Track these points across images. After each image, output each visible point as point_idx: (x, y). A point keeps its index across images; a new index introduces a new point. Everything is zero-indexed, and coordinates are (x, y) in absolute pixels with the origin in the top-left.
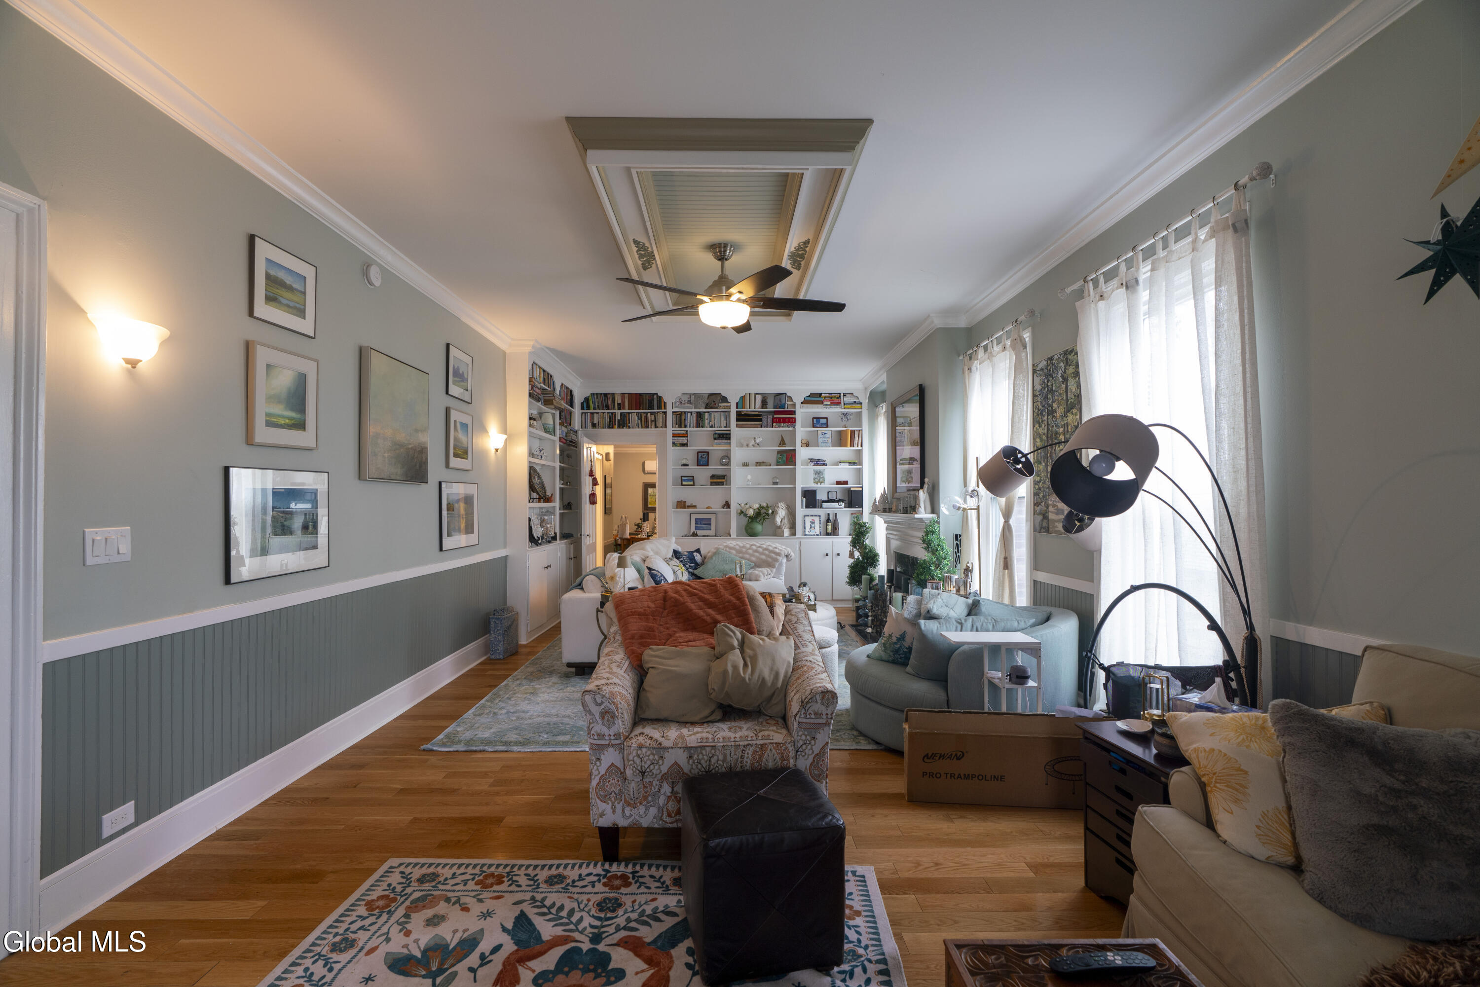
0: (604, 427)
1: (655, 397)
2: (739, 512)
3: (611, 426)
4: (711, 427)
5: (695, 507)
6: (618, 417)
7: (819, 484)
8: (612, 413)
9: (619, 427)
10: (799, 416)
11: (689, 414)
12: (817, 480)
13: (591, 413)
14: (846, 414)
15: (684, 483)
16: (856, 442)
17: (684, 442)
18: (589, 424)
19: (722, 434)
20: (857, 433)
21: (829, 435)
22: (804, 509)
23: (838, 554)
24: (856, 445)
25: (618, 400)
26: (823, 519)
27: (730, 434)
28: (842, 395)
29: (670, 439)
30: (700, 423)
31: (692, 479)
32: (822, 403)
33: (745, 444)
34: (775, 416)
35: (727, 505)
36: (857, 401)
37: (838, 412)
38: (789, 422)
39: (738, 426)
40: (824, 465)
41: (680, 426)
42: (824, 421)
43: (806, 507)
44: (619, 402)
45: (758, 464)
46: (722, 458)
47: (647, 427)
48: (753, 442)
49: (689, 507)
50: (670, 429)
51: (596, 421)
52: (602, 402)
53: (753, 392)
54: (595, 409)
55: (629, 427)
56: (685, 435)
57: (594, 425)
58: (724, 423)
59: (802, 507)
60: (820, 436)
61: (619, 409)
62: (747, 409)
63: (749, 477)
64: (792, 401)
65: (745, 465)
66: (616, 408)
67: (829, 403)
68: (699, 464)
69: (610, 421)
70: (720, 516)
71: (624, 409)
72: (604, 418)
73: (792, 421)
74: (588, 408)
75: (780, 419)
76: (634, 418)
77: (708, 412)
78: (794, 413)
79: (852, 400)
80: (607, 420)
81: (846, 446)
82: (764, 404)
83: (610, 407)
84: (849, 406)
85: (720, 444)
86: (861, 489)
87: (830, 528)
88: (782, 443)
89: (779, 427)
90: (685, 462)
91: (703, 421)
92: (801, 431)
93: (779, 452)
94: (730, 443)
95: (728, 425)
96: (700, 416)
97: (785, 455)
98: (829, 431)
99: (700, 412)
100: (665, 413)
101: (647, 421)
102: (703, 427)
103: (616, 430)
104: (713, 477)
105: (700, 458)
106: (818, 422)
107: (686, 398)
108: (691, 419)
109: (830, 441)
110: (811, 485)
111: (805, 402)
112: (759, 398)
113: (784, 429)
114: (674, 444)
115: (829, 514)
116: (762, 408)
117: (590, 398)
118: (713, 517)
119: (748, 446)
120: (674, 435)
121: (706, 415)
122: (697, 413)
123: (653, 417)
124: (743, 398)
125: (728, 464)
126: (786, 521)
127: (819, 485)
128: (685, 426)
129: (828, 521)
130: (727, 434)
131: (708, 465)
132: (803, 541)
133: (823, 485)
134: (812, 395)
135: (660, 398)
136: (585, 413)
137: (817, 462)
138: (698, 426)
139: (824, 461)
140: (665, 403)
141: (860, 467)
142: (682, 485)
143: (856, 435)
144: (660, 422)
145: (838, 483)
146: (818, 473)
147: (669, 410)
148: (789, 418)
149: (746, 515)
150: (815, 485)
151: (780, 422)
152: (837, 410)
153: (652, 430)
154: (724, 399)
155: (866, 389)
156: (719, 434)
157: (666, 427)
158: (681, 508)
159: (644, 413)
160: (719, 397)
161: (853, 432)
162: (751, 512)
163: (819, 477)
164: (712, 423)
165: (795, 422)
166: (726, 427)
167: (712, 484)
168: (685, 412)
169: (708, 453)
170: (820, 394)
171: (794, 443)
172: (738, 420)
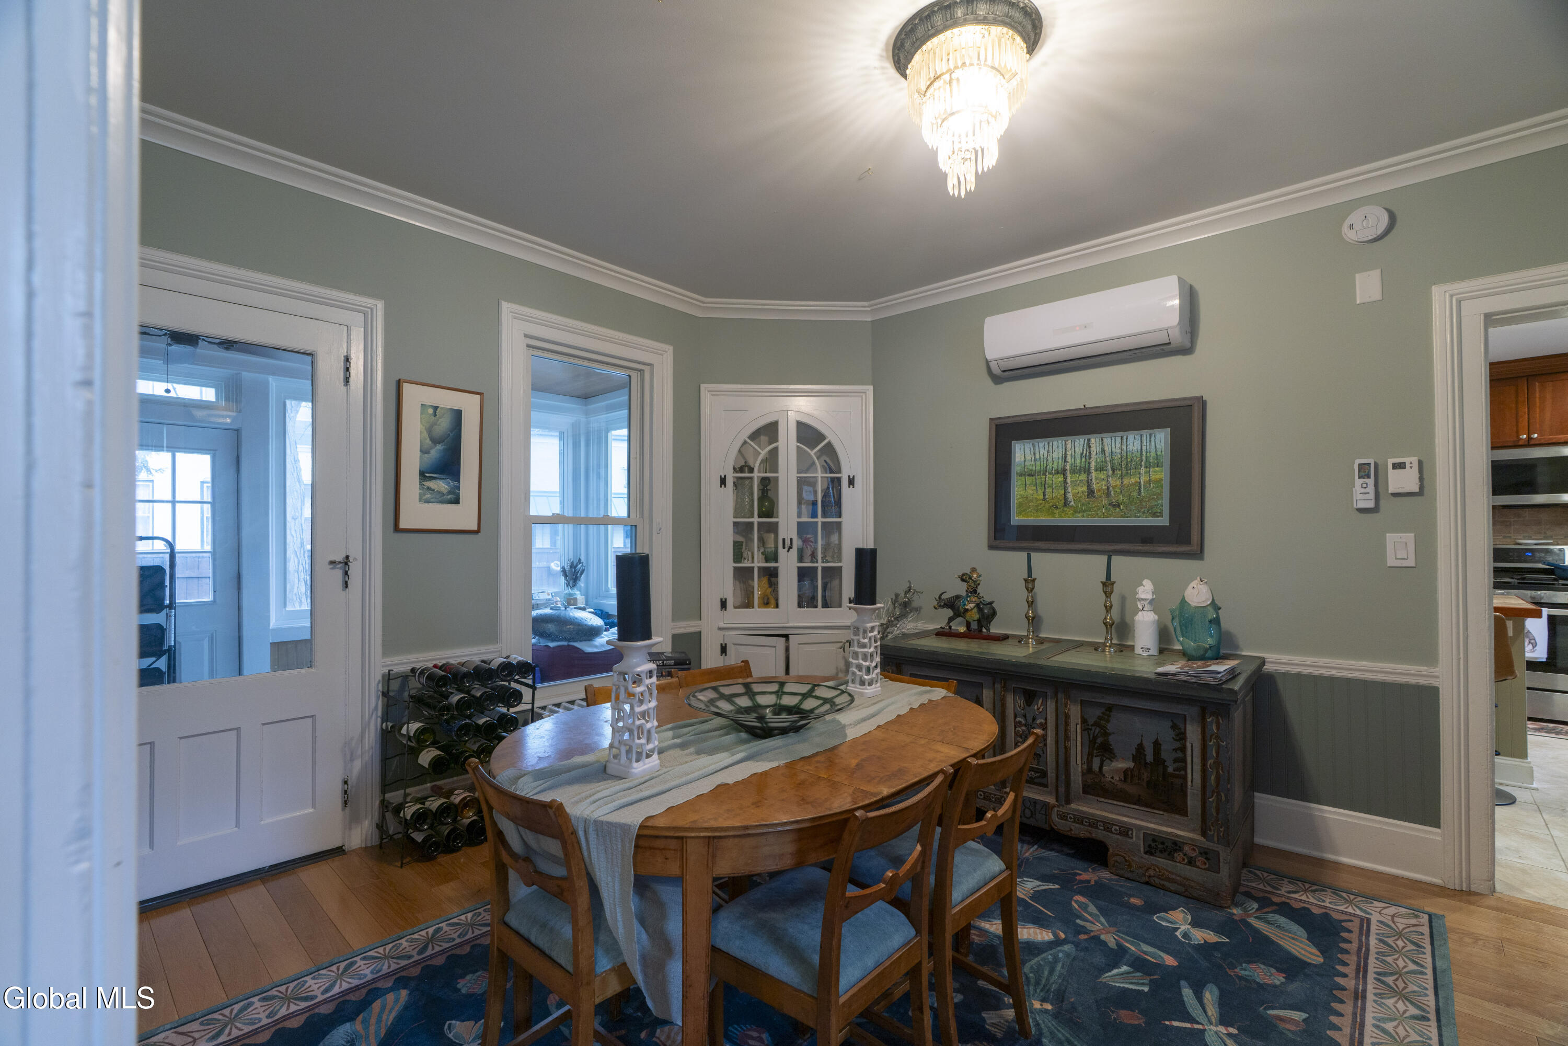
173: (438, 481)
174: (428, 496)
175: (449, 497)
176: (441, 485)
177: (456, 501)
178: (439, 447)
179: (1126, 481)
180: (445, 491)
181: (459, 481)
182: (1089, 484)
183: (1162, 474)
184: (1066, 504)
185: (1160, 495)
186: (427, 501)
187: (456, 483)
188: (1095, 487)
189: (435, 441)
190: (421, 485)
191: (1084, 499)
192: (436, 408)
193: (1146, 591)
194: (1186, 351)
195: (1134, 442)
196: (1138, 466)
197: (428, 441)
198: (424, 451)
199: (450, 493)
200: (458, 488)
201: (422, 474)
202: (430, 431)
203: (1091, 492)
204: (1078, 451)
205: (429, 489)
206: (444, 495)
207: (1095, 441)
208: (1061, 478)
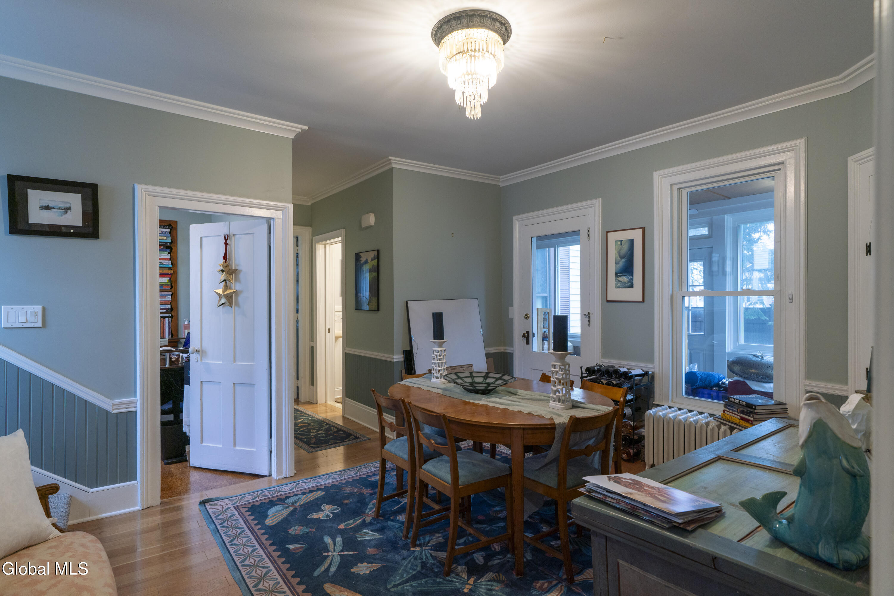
173: (623, 277)
174: (619, 285)
175: (628, 284)
176: (625, 279)
177: (632, 286)
178: (623, 260)
180: (626, 282)
181: (632, 276)
186: (619, 287)
187: (631, 277)
189: (621, 257)
190: (616, 279)
192: (621, 241)
197: (619, 258)
198: (617, 263)
199: (629, 282)
200: (633, 279)
201: (616, 274)
202: (619, 253)
205: (619, 281)
206: (626, 283)
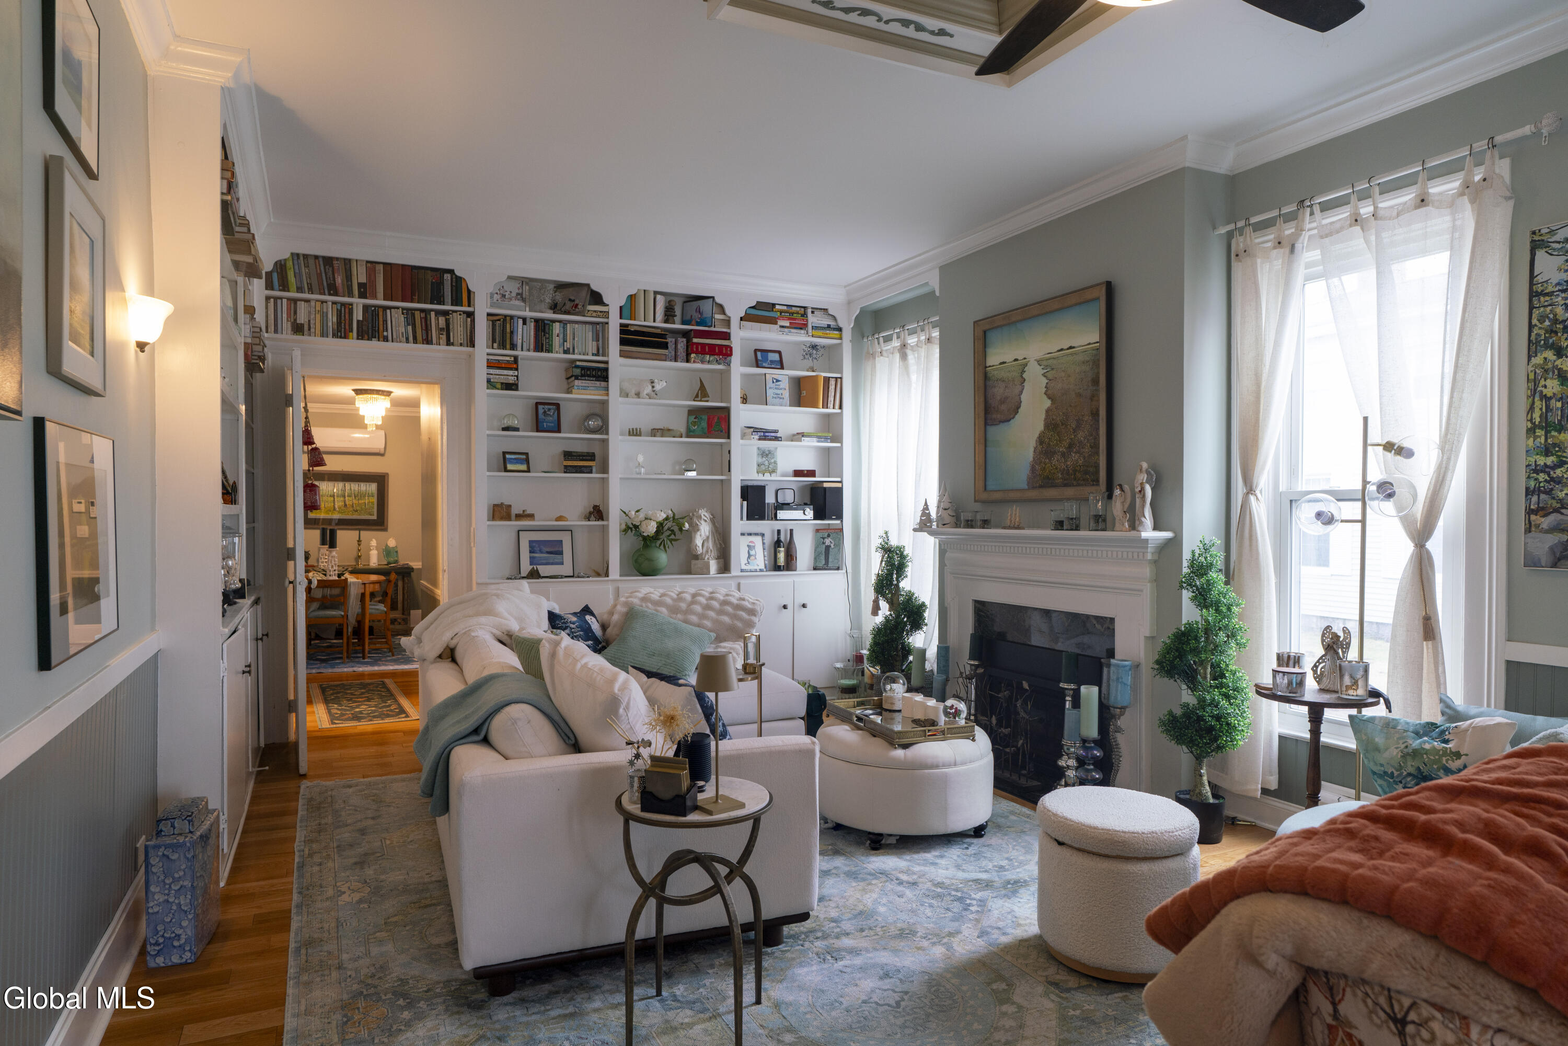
0: (324, 334)
1: (447, 277)
2: (624, 527)
3: (341, 332)
4: (566, 352)
5: (531, 516)
6: (358, 315)
7: (767, 475)
8: (343, 305)
9: (360, 336)
10: (736, 343)
11: (521, 321)
12: (763, 467)
13: (289, 299)
14: (814, 347)
15: (510, 467)
16: (831, 399)
17: (511, 380)
18: (286, 326)
19: (589, 369)
20: (832, 382)
21: (785, 384)
22: (745, 522)
23: (804, 606)
24: (831, 405)
25: (360, 276)
26: (769, 539)
27: (606, 370)
28: (809, 311)
29: (481, 372)
30: (542, 342)
31: (525, 458)
32: (776, 323)
33: (633, 392)
34: (695, 340)
35: (598, 513)
36: (832, 323)
37: (804, 343)
38: (720, 353)
39: (623, 354)
40: (777, 439)
41: (503, 346)
42: (776, 357)
43: (748, 519)
44: (363, 279)
45: (654, 432)
46: (589, 417)
47: (428, 341)
48: (648, 389)
49: (519, 517)
50: (482, 349)
51: (302, 318)
52: (319, 276)
53: (651, 288)
54: (300, 289)
55: (386, 339)
56: (514, 364)
57: (298, 329)
58: (591, 346)
59: (742, 519)
60: (770, 384)
61: (362, 295)
62: (639, 322)
63: (641, 458)
64: (724, 313)
65: (635, 433)
66: (356, 292)
67: (787, 323)
68: (538, 427)
69: (339, 323)
70: (580, 538)
71: (375, 297)
72: (324, 316)
73: (725, 353)
74: (285, 287)
75: (703, 345)
76: (396, 321)
77: (560, 321)
78: (727, 336)
79: (825, 322)
80: (332, 319)
81: (815, 406)
82: (669, 315)
83: (340, 290)
84: (820, 333)
85: (585, 388)
86: (839, 485)
87: (781, 556)
88: (702, 393)
89: (703, 362)
90: (507, 422)
91: (550, 339)
92: (738, 369)
93: (692, 412)
94: (607, 389)
95: (602, 349)
96: (542, 327)
97: (705, 417)
98: (785, 375)
99: (543, 320)
100: (470, 315)
101: (427, 328)
102: (549, 351)
103: (352, 344)
104: (568, 455)
105: (541, 416)
106: (765, 359)
107: (514, 288)
108: (524, 334)
109: (786, 394)
110: (754, 477)
111: (746, 318)
112: (661, 301)
113: (710, 366)
114: (490, 384)
115: (779, 532)
116: (666, 321)
117: (290, 264)
118: (566, 538)
119: (638, 395)
120: (490, 365)
121: (557, 328)
122: (537, 321)
123: (442, 320)
124: (632, 298)
125: (604, 428)
126: (710, 544)
127: (767, 477)
128: (513, 347)
129: (778, 543)
130: (599, 369)
131: (559, 431)
132: (742, 581)
133: (774, 477)
134: (760, 305)
135: (458, 281)
136: (276, 299)
137: (766, 435)
138: (539, 347)
139: (776, 431)
140: (469, 292)
141: (838, 445)
142: (506, 470)
143: (832, 387)
144: (458, 332)
145: (798, 473)
146: (765, 454)
147: (482, 308)
148: (721, 346)
149: (640, 534)
150: (760, 477)
151: (703, 352)
152: (800, 337)
153: (438, 351)
154: (597, 298)
155: (849, 303)
156: (583, 368)
157: (472, 344)
158: (502, 519)
159: (422, 310)
160: (584, 293)
161: (827, 380)
162: (650, 528)
163: (767, 461)
164: (568, 345)
165: (731, 355)
166: (598, 354)
167: (567, 469)
168: (512, 317)
169: (558, 406)
170: (774, 305)
171: (725, 393)
172: (623, 342)
179: (360, 502)
182: (345, 502)
183: (374, 500)
184: (334, 509)
185: (373, 508)
188: (347, 503)
191: (343, 508)
193: (374, 543)
194: (382, 455)
195: (363, 487)
196: (364, 496)
203: (345, 505)
204: (340, 488)
207: (347, 484)
208: (332, 499)
